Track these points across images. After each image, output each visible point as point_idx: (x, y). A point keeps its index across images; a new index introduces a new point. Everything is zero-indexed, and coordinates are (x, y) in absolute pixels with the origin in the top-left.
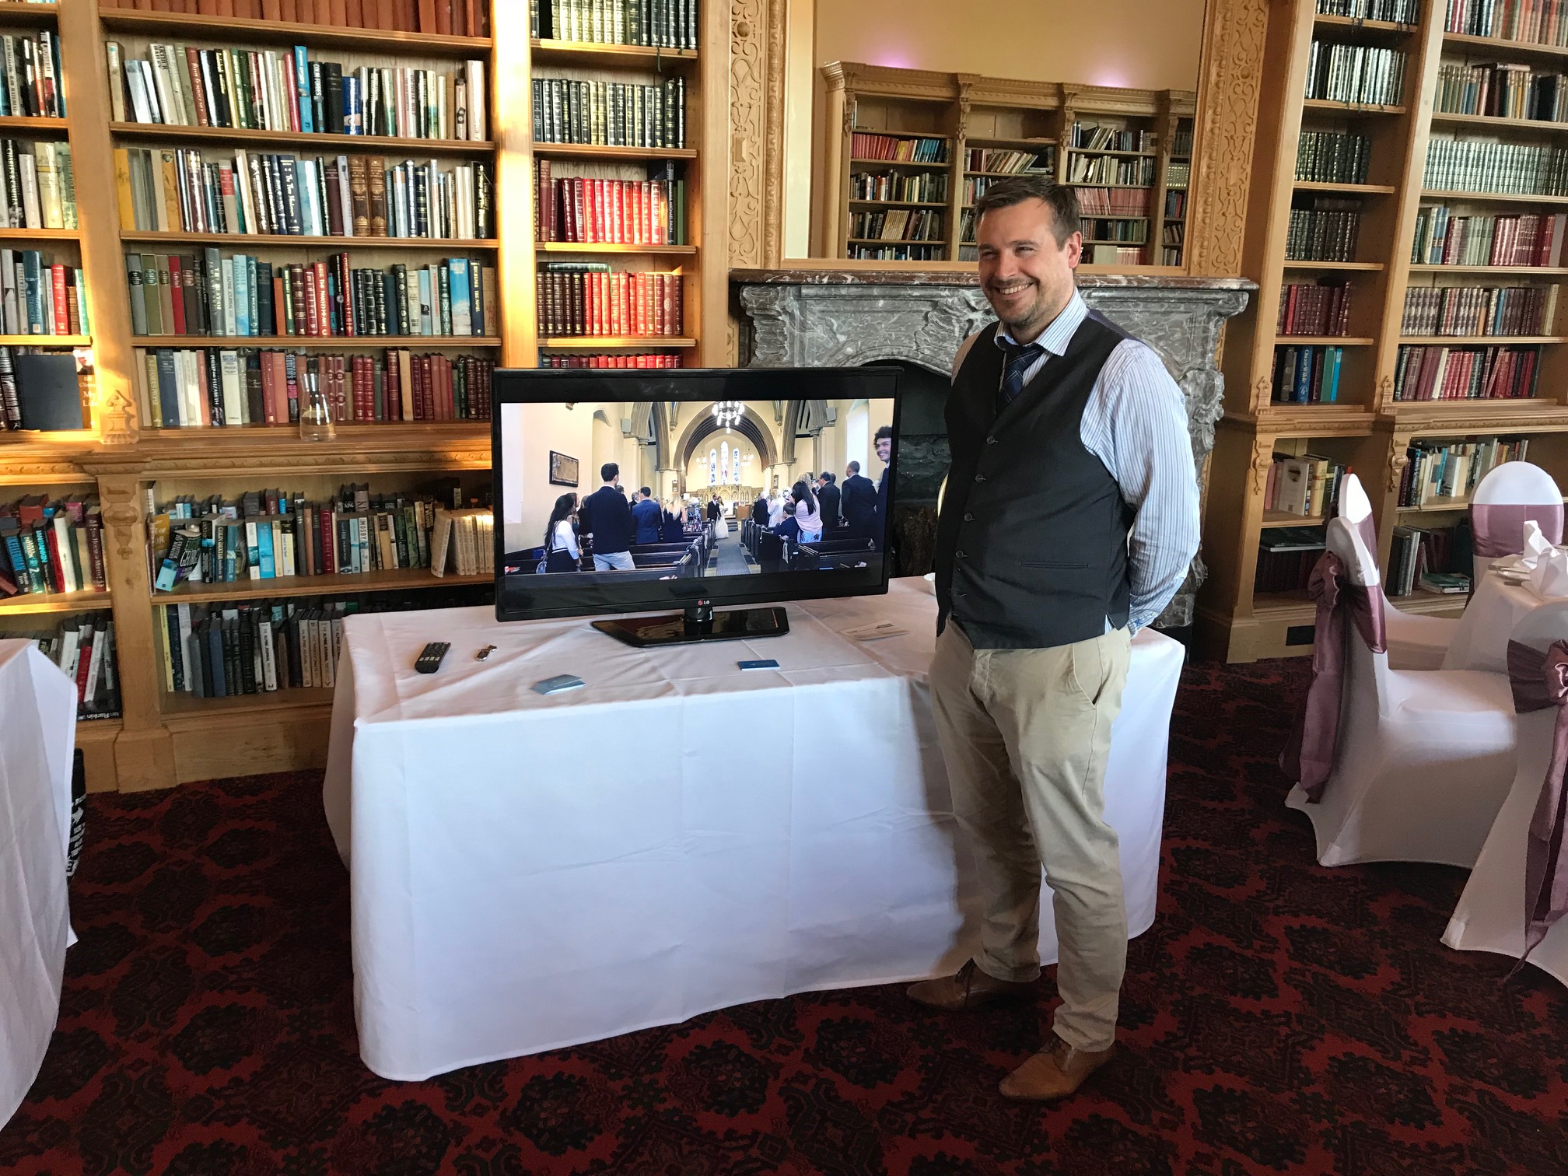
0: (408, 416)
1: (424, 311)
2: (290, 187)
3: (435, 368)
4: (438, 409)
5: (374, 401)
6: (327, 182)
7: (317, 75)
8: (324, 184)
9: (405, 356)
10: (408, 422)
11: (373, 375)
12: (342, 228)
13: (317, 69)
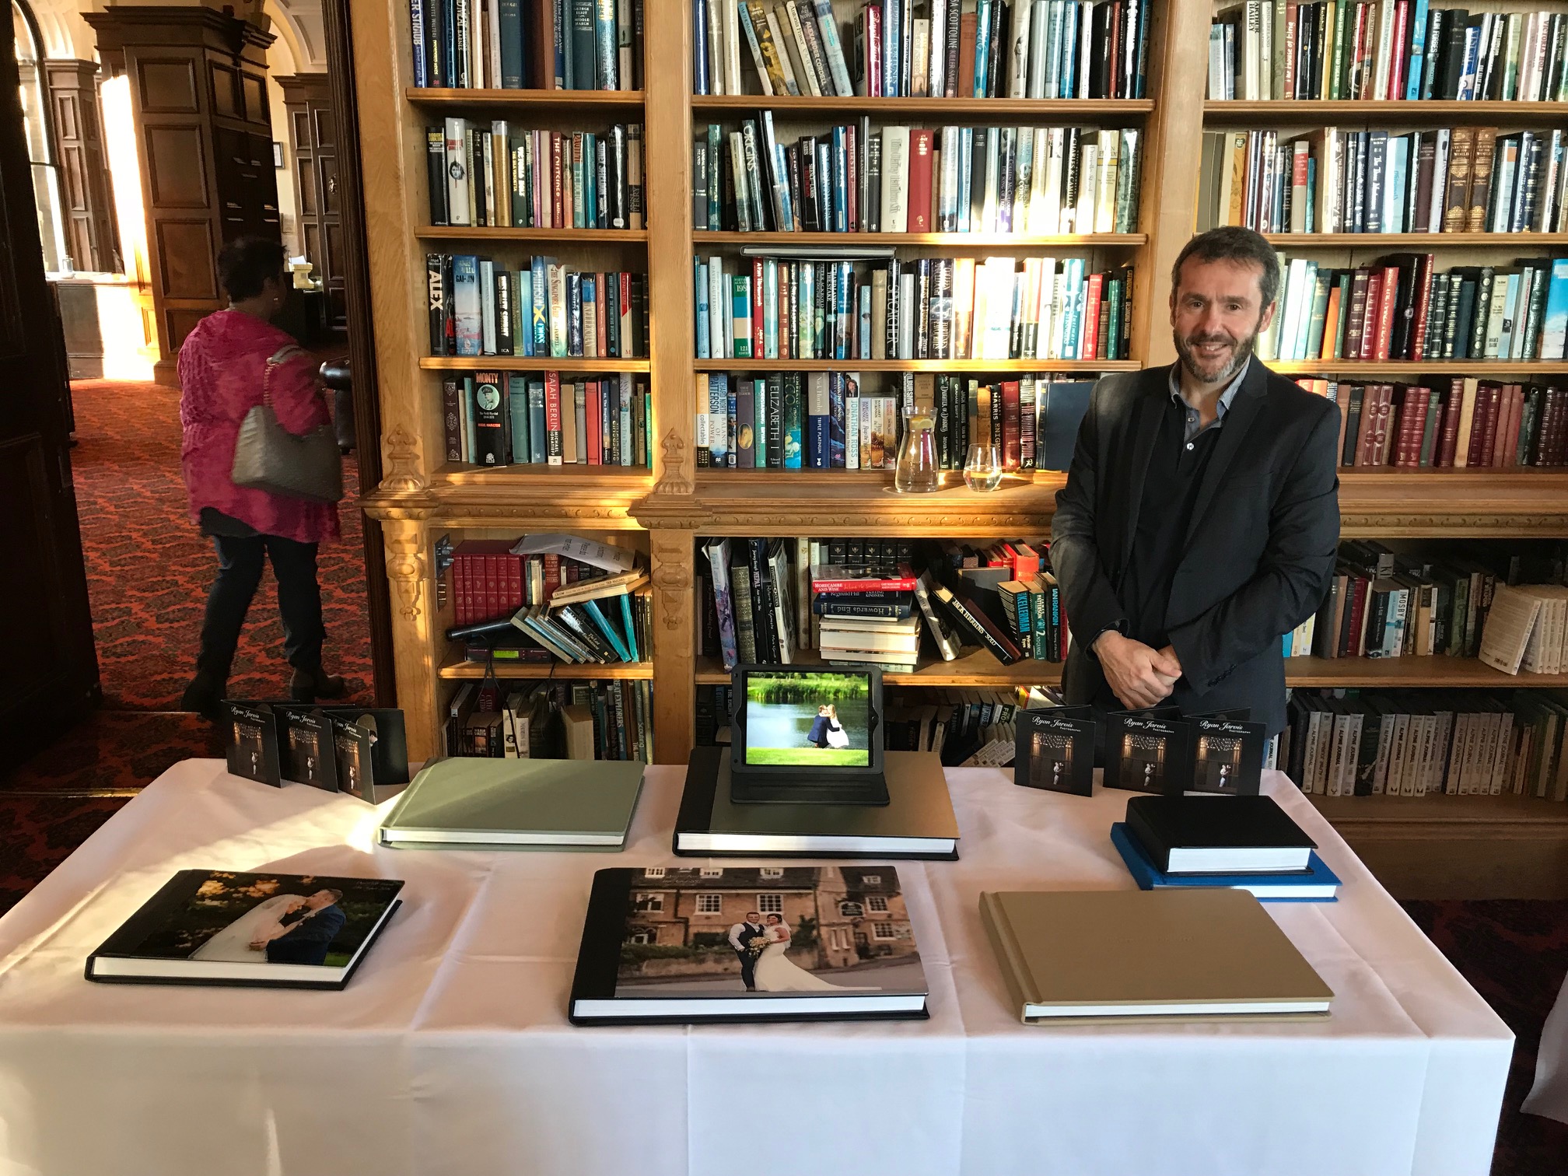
0: (1461, 462)
1: (1508, 326)
2: (1376, 173)
3: (1505, 401)
4: (1498, 453)
5: (1421, 442)
6: (1420, 162)
7: (1436, 26)
8: (1415, 167)
9: (1471, 386)
10: (1460, 471)
11: (1426, 410)
12: (1427, 223)
13: (1437, 18)
